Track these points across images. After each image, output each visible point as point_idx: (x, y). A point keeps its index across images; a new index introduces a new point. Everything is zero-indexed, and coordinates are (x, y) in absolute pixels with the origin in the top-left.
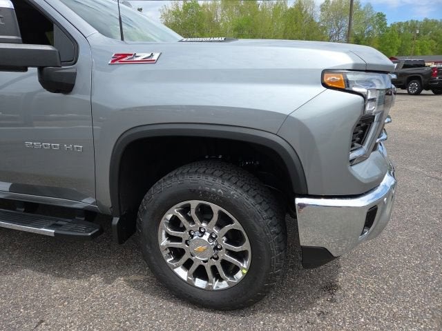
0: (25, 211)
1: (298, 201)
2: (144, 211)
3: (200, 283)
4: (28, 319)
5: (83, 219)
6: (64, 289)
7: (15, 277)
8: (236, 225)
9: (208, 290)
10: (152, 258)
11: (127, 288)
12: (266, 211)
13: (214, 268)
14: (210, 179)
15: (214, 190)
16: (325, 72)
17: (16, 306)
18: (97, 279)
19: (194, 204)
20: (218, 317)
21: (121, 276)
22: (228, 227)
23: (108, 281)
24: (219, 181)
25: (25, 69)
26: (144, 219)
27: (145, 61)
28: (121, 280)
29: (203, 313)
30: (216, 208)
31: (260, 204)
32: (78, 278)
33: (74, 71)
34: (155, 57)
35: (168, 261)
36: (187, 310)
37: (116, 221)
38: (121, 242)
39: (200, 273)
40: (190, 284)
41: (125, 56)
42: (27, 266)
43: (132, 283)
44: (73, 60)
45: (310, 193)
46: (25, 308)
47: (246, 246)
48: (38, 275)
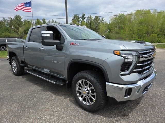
0: (51, 77)
1: (107, 83)
2: (73, 81)
3: (84, 103)
4: (46, 102)
5: (62, 81)
6: (55, 98)
7: (46, 93)
8: (93, 88)
9: (86, 105)
10: (74, 93)
11: (69, 101)
12: (100, 85)
13: (88, 99)
14: (87, 74)
15: (88, 77)
16: (114, 50)
17: (44, 99)
18: (63, 97)
19: (84, 80)
20: (87, 113)
21: (68, 98)
22: (91, 88)
23: (65, 98)
24: (89, 75)
25: (53, 46)
26: (73, 83)
27: (77, 45)
28: (68, 99)
29: (84, 111)
30: (88, 82)
31: (99, 83)
32: (59, 96)
33: (63, 46)
34: (79, 44)
35: (77, 95)
36: (80, 109)
37: (67, 82)
38: (68, 88)
39: (84, 100)
40: (82, 102)
41: (73, 43)
42: (49, 91)
43: (70, 100)
44: (63, 43)
45: (109, 81)
46: (46, 100)
47: (95, 94)
48: (51, 93)
